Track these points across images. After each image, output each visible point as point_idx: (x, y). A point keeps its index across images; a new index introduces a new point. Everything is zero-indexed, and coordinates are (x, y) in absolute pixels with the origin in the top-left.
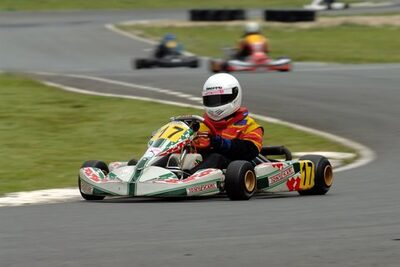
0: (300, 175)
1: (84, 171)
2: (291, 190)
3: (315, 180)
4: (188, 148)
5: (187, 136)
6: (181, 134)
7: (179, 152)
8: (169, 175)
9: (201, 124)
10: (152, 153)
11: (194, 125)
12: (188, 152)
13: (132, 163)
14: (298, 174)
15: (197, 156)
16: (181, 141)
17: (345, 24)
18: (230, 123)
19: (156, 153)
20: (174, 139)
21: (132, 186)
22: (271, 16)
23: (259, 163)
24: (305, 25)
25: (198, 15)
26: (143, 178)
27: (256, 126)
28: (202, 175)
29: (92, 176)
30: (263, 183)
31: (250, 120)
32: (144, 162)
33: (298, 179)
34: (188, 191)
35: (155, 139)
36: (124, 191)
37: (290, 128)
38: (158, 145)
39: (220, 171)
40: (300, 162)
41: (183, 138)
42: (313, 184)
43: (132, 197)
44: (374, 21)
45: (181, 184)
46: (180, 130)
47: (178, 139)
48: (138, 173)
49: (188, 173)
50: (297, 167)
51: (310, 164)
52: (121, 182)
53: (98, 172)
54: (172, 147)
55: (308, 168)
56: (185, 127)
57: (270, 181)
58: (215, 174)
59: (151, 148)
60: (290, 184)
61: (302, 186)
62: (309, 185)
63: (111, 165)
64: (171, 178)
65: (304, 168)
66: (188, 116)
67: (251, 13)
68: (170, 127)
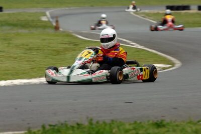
0: (143, 73)
1: (47, 71)
2: (139, 80)
3: (150, 75)
4: (94, 61)
5: (93, 55)
6: (90, 55)
7: (90, 63)
8: (85, 73)
9: (100, 51)
10: (77, 63)
11: (96, 51)
12: (93, 63)
13: (69, 67)
14: (142, 73)
15: (97, 64)
16: (90, 58)
18: (112, 50)
19: (79, 63)
20: (87, 57)
21: (68, 78)
23: (125, 68)
26: (73, 74)
27: (124, 51)
28: (99, 73)
29: (51, 73)
30: (126, 76)
31: (121, 49)
32: (74, 67)
33: (142, 75)
34: (93, 80)
35: (79, 57)
36: (65, 80)
38: (80, 59)
39: (107, 71)
40: (143, 67)
41: (91, 56)
42: (149, 77)
43: (68, 83)
45: (90, 77)
46: (90, 53)
47: (89, 57)
48: (71, 72)
49: (93, 72)
50: (141, 70)
51: (147, 68)
52: (64, 76)
53: (53, 71)
54: (86, 60)
55: (147, 70)
56: (92, 51)
57: (129, 76)
58: (105, 72)
59: (77, 61)
60: (138, 77)
61: (144, 78)
62: (147, 77)
63: (59, 69)
64: (85, 74)
65: (145, 70)
66: (94, 47)
68: (86, 52)
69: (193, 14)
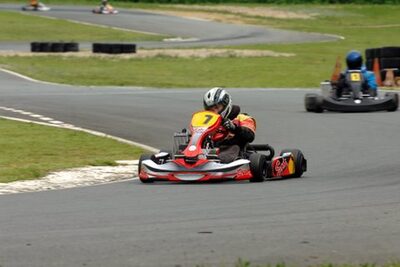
17: (159, 56)
22: (98, 48)
24: (127, 56)
25: (37, 47)
37: (115, 141)
44: (183, 53)
67: (81, 46)
69: (84, 60)
